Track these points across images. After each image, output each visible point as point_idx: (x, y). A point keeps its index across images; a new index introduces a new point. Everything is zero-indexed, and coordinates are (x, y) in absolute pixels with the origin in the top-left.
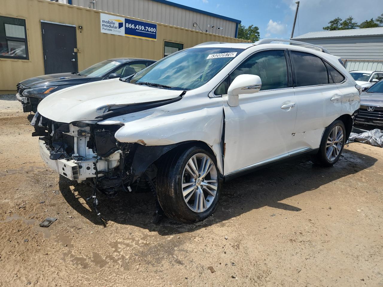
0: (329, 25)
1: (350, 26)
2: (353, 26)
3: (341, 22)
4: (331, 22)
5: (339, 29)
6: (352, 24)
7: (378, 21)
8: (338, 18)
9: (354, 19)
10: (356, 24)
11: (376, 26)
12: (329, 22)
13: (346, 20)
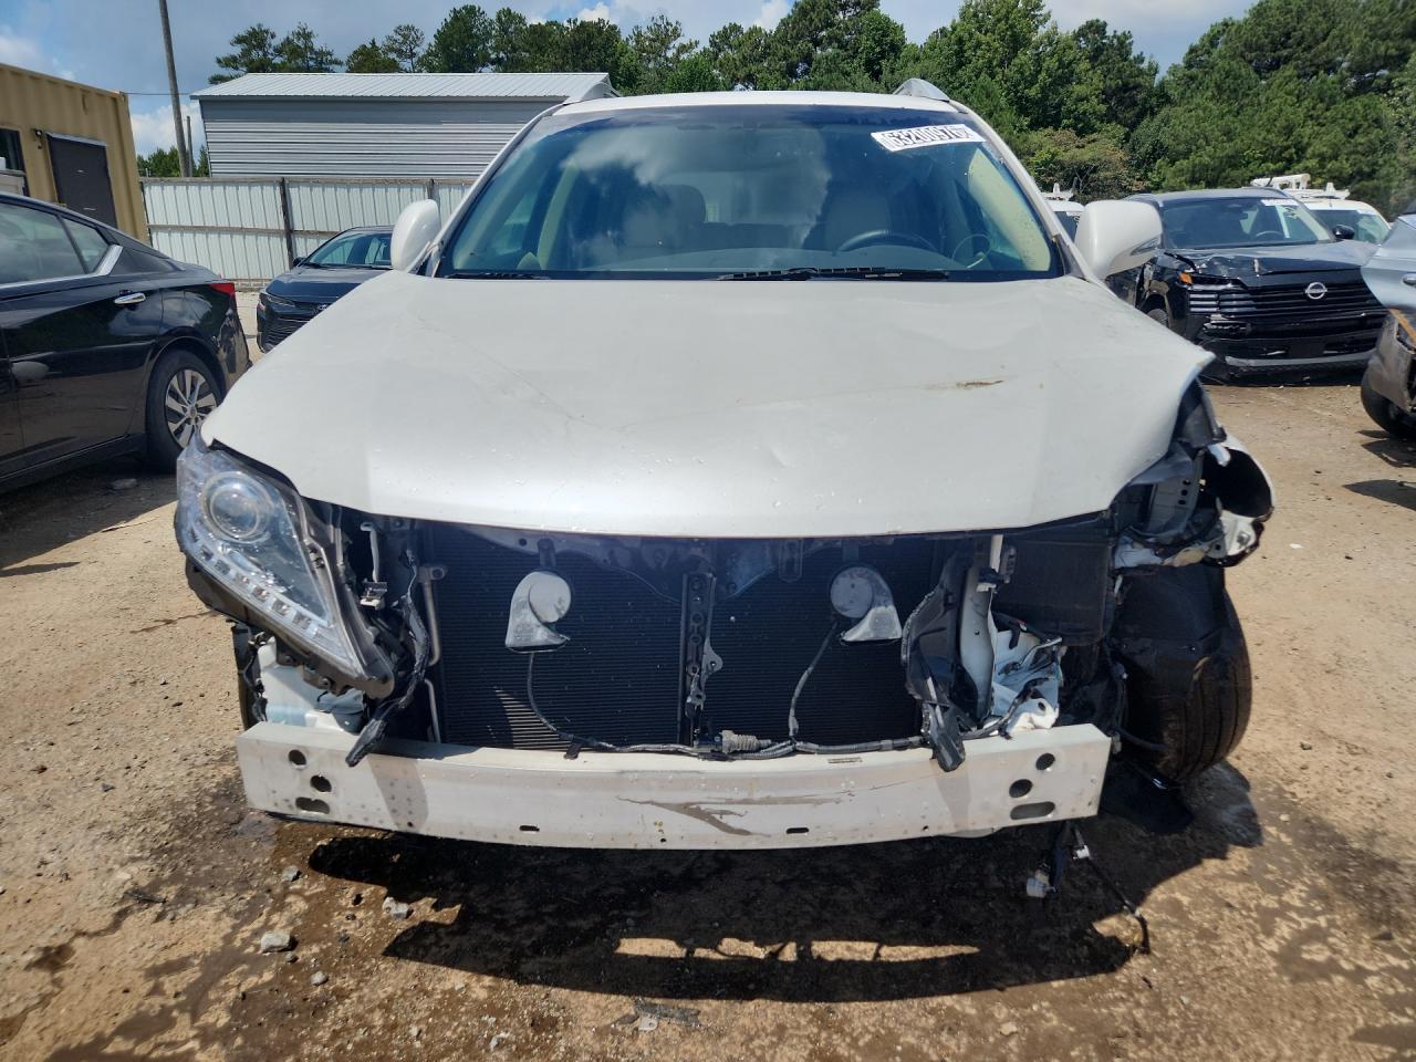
0: (237, 50)
1: (312, 59)
2: (321, 63)
3: (276, 42)
4: (239, 40)
5: (276, 69)
6: (316, 53)
7: (392, 50)
8: (259, 26)
9: (314, 33)
10: (329, 54)
11: (391, 67)
12: (232, 38)
13: (291, 37)
